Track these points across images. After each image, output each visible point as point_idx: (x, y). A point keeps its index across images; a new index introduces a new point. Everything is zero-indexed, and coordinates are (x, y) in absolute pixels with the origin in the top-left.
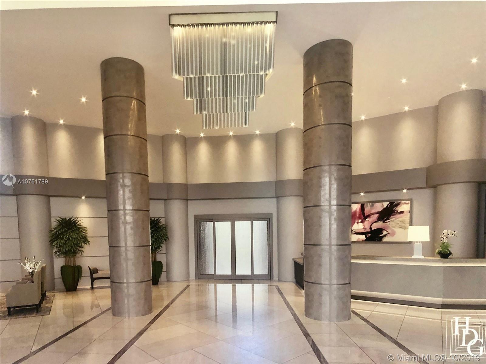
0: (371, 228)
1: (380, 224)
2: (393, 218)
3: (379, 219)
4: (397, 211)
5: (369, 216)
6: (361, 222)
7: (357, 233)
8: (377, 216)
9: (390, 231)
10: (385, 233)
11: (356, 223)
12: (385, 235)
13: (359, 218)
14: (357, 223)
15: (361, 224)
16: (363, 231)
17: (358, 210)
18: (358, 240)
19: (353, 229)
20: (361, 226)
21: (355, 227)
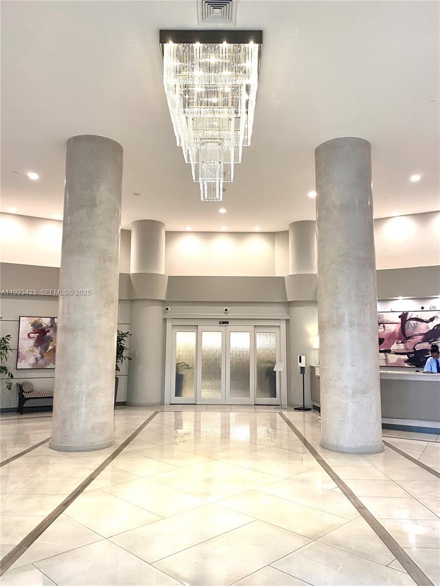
0: (414, 348)
1: (425, 345)
3: (424, 341)
5: (411, 337)
6: (401, 343)
7: (396, 354)
8: (421, 337)
11: (395, 344)
13: (400, 339)
14: (397, 343)
15: (402, 345)
16: (405, 351)
17: (397, 331)
18: (399, 360)
19: (391, 349)
20: (401, 347)
21: (394, 347)
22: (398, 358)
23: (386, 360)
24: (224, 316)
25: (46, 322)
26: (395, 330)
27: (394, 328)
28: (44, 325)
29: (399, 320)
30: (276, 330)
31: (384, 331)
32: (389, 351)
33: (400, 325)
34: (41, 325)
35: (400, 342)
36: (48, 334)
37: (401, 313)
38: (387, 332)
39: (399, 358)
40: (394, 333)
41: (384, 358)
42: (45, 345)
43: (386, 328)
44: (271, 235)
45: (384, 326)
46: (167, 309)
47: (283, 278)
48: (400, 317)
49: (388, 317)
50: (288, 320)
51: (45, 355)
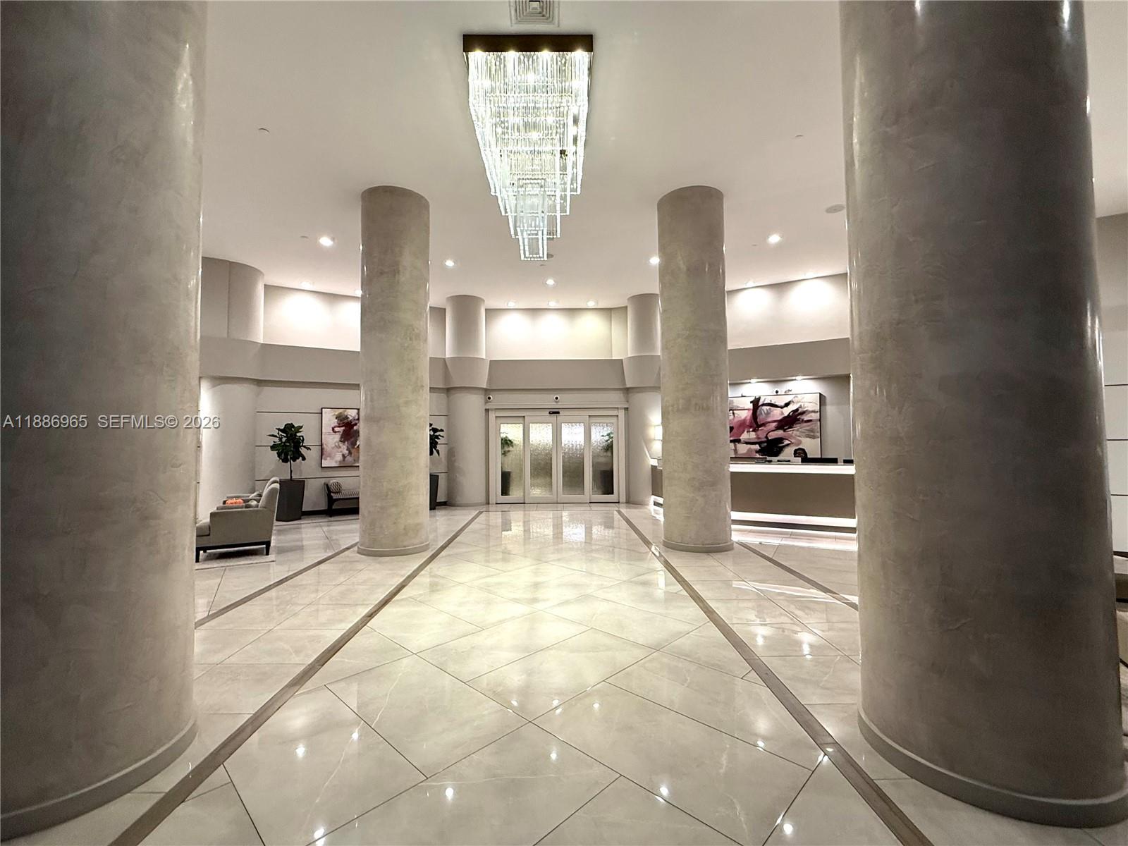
0: (767, 437)
1: (780, 433)
2: (797, 427)
3: (778, 428)
4: (803, 420)
5: (763, 425)
6: (753, 431)
7: (747, 443)
8: (775, 424)
9: (793, 441)
10: (786, 442)
11: (745, 432)
12: (788, 445)
13: (751, 427)
14: (748, 432)
15: (754, 433)
16: (756, 441)
17: (748, 418)
18: (750, 450)
19: (741, 438)
20: (753, 435)
21: (745, 436)
22: (747, 448)
23: (736, 451)
24: (554, 406)
25: (352, 414)
26: (746, 417)
27: (745, 415)
28: (351, 418)
29: (751, 406)
30: (613, 421)
31: (733, 419)
32: (739, 441)
33: (751, 411)
34: (346, 417)
35: (751, 430)
36: (355, 428)
37: (752, 399)
38: (736, 420)
39: (750, 448)
40: (744, 421)
41: (733, 448)
42: (352, 439)
43: (736, 415)
44: (608, 312)
45: (733, 413)
46: (489, 398)
47: (622, 360)
48: (751, 402)
49: (739, 402)
50: (627, 408)
51: (353, 451)
